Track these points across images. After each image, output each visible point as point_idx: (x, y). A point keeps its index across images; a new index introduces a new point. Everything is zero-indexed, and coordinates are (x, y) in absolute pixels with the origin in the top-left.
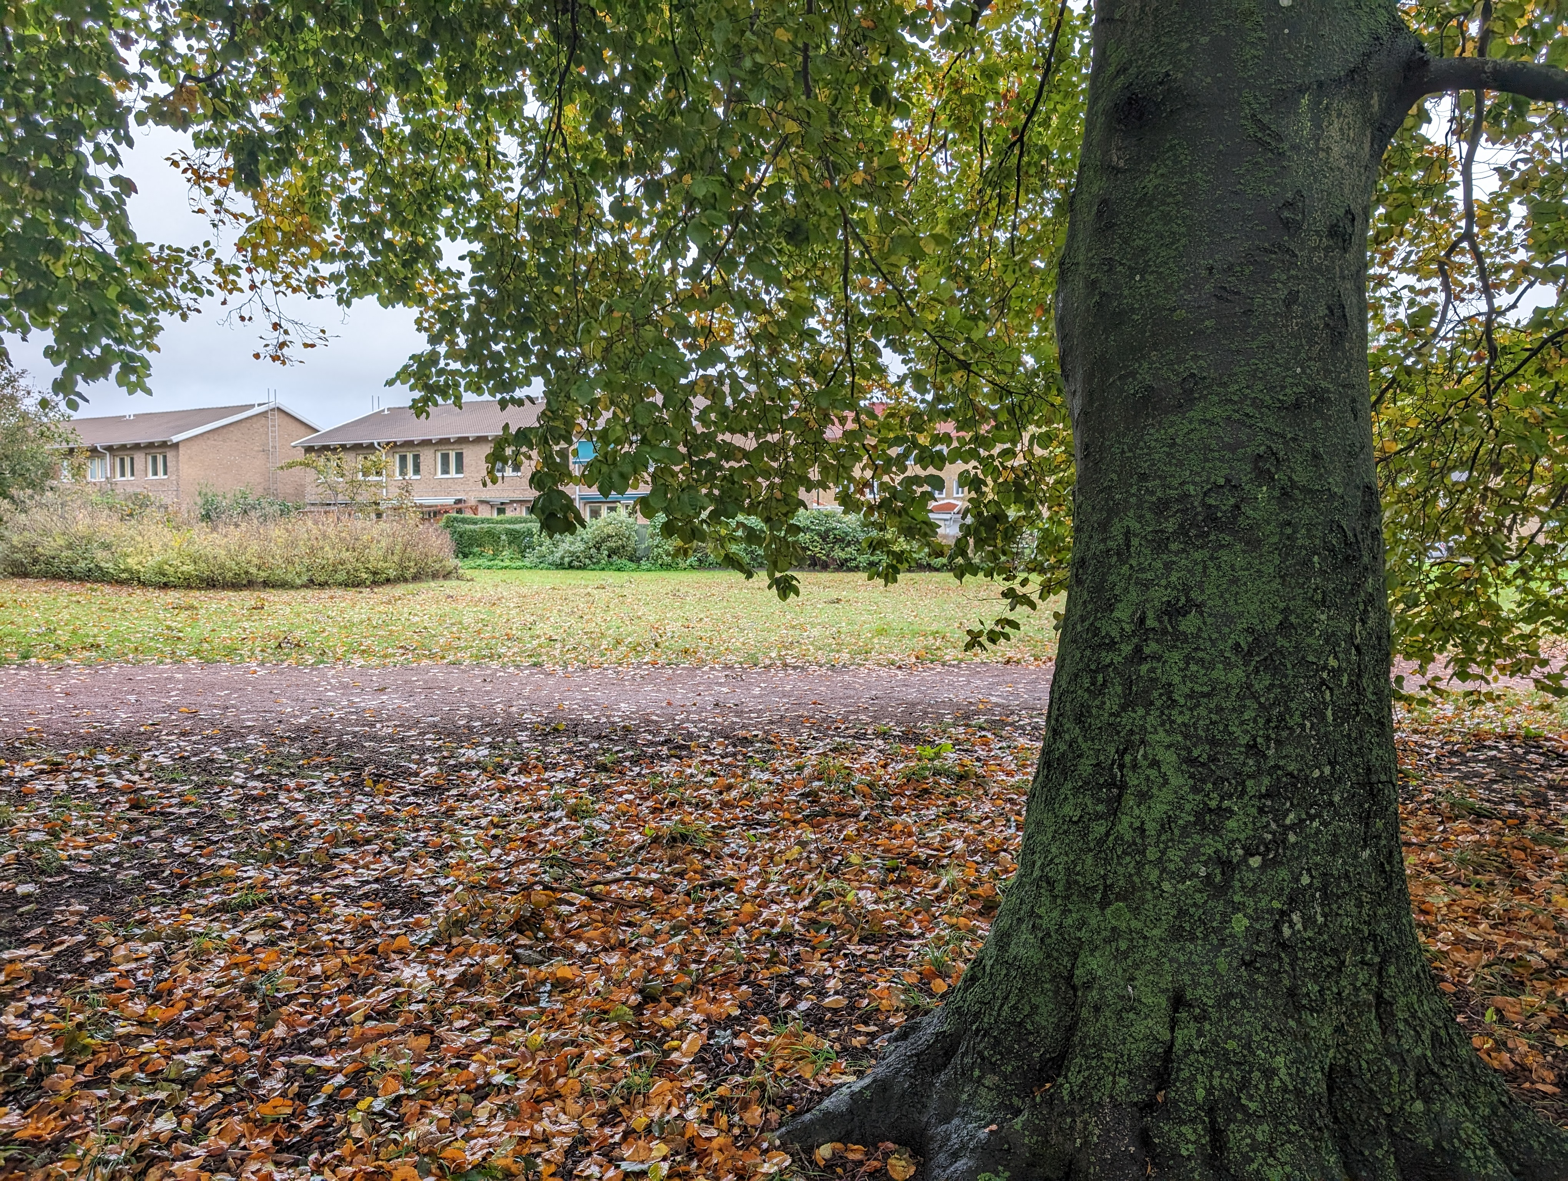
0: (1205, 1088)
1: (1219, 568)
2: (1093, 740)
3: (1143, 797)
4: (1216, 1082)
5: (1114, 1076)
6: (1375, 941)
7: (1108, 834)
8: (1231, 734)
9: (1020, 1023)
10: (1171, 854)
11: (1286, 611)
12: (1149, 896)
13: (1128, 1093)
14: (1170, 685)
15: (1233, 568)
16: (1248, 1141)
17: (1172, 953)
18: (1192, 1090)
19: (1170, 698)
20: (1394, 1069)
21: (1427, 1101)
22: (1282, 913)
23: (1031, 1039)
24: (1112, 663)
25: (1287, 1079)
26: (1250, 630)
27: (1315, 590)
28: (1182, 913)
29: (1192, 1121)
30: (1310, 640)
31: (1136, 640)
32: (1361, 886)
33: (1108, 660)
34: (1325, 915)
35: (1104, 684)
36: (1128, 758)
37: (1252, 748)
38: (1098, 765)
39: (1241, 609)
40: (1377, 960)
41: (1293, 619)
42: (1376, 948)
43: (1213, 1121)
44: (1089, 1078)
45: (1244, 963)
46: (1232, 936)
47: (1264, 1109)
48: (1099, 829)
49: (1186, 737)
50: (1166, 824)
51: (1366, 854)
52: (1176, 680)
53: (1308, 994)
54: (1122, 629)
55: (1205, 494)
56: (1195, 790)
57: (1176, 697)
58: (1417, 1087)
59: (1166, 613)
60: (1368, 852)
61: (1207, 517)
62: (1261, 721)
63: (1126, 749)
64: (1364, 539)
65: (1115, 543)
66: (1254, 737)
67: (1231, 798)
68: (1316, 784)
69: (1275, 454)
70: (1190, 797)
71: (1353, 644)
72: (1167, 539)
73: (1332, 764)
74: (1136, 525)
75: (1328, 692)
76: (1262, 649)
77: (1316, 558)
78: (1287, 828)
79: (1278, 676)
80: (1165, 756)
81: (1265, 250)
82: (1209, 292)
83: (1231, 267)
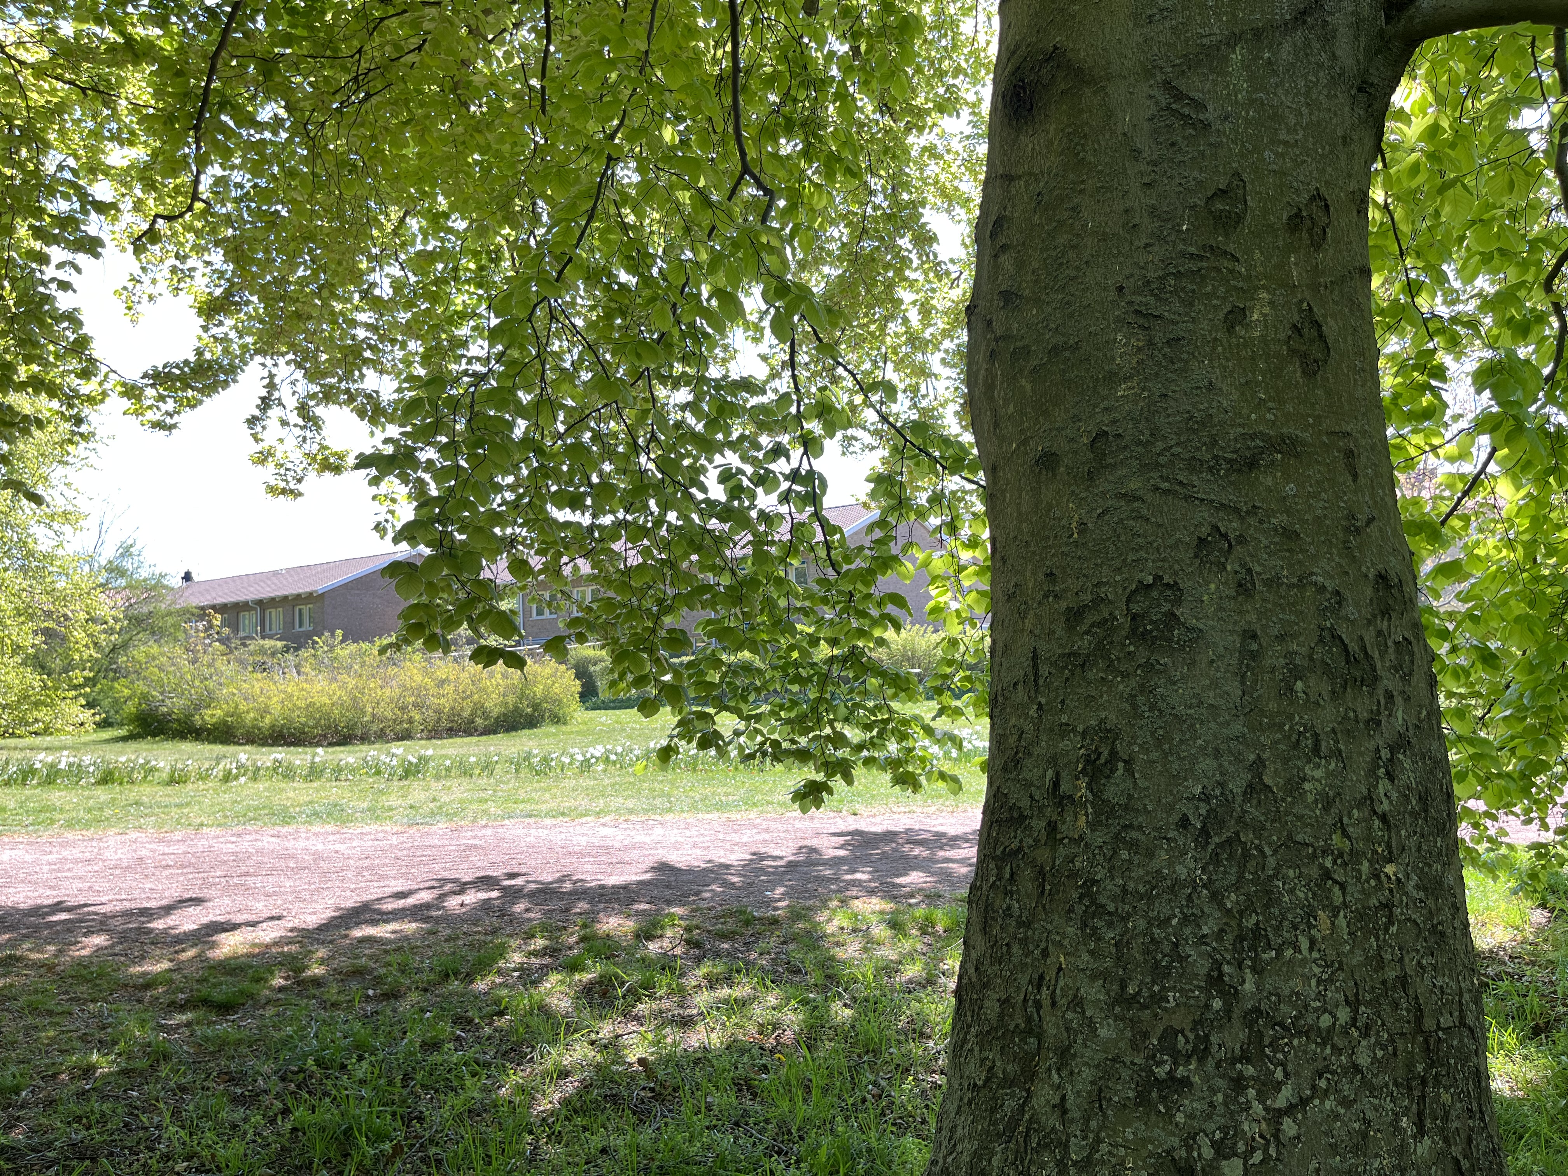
3: (1065, 1054)
11: (1258, 767)
14: (1094, 881)
24: (1021, 847)
27: (1301, 734)
31: (1048, 812)
35: (1012, 879)
36: (1045, 991)
37: (1216, 982)
38: (1007, 1000)
39: (1186, 765)
41: (1268, 777)
48: (1010, 1102)
49: (1118, 961)
50: (1097, 1100)
54: (1031, 797)
55: (1128, 600)
56: (1134, 1045)
57: (1101, 900)
59: (1083, 772)
61: (1133, 631)
62: (1229, 938)
63: (1041, 977)
64: (1383, 653)
65: (1022, 672)
66: (1217, 966)
67: (1188, 1062)
68: (1326, 1037)
69: (1225, 536)
70: (1128, 1060)
71: (1375, 813)
72: (1083, 666)
73: (1354, 1004)
74: (1043, 647)
75: (1336, 889)
76: (1222, 824)
77: (1299, 684)
78: (1280, 1113)
79: (1251, 865)
80: (1091, 991)
81: (1192, 256)
82: (1119, 319)
83: (1147, 284)
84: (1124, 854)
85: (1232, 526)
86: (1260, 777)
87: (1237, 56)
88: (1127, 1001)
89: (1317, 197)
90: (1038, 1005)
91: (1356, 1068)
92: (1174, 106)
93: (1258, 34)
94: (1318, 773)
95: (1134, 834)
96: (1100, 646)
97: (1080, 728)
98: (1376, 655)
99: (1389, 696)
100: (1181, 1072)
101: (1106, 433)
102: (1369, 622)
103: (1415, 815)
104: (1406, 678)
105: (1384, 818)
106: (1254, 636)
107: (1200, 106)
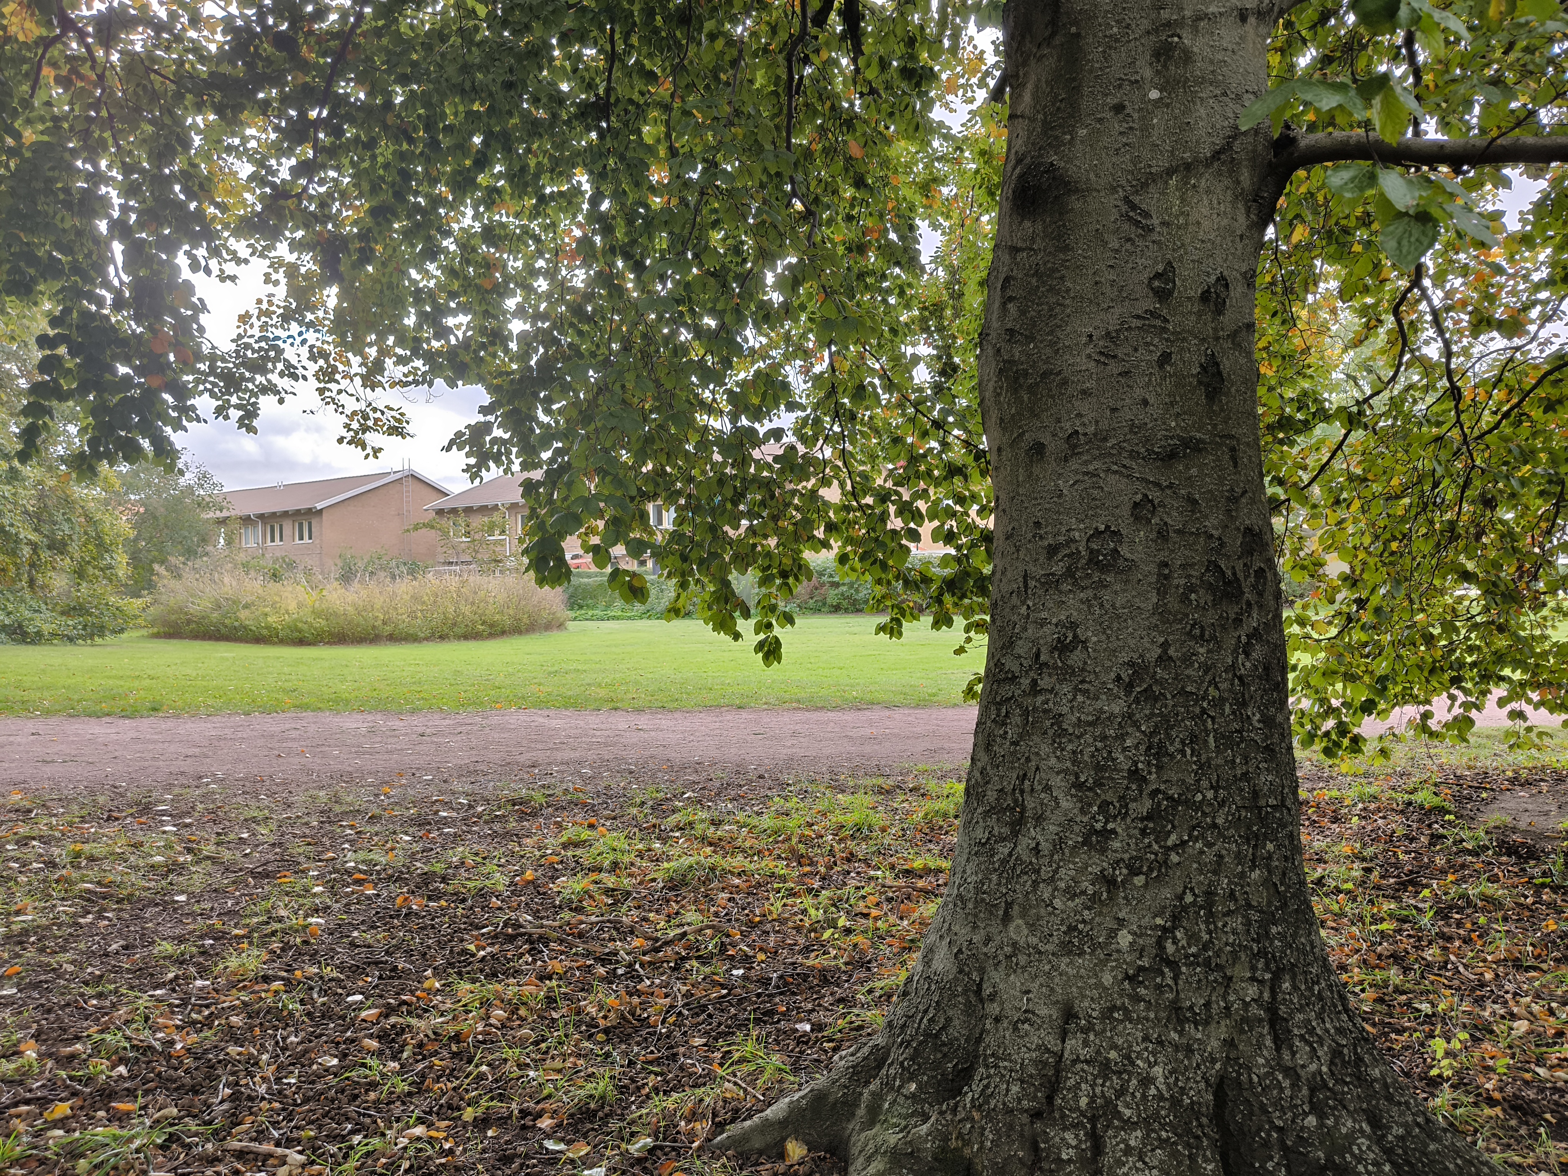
0: (1087, 1096)
1: (1102, 606)
3: (1039, 819)
4: (1098, 1090)
5: (1008, 1083)
6: (1266, 958)
7: (1010, 855)
8: (1114, 760)
9: (936, 1036)
10: (1062, 871)
11: (1165, 645)
12: (1043, 912)
13: (1019, 1100)
14: (1060, 715)
15: (1113, 606)
16: (1122, 1146)
17: (1063, 967)
18: (1076, 1098)
19: (1060, 727)
20: (1286, 1083)
21: (1322, 1117)
22: (1164, 929)
23: (945, 1049)
24: (1013, 696)
25: (1163, 1087)
26: (1131, 664)
27: (1193, 626)
28: (1071, 929)
29: (1075, 1126)
30: (1190, 672)
31: (1032, 674)
32: (1249, 906)
33: (1010, 694)
34: (1210, 932)
35: (1007, 715)
36: (1027, 782)
37: (1134, 774)
38: (1001, 790)
39: (1121, 643)
40: (1268, 976)
41: (1171, 652)
42: (1267, 964)
43: (1094, 1127)
44: (987, 1087)
45: (1127, 977)
46: (1118, 951)
47: (1139, 1115)
48: (1003, 850)
49: (1074, 762)
50: (1059, 844)
51: (1255, 875)
52: (1065, 710)
53: (1191, 1008)
54: (1021, 665)
55: (1088, 540)
56: (1082, 811)
57: (1065, 726)
58: (1311, 1102)
59: (1056, 648)
60: (1258, 872)
61: (1090, 560)
62: (1142, 748)
63: (1025, 775)
64: (1246, 577)
65: (1015, 586)
66: (1135, 763)
67: (1115, 820)
68: (1198, 807)
69: (1151, 501)
70: (1078, 819)
71: (1235, 675)
72: (1057, 582)
73: (1215, 788)
74: (1032, 569)
75: (1209, 721)
76: (1142, 680)
77: (1193, 596)
78: (1169, 849)
79: (1158, 706)
80: (1057, 781)
81: (1138, 317)
82: (1089, 356)
83: (1108, 334)
84: (1080, 698)
85: (1154, 494)
86: (1165, 651)
87: (1173, 182)
88: (1079, 786)
89: (1221, 279)
90: (1022, 792)
91: (1215, 826)
92: (1131, 214)
93: (1188, 167)
94: (1201, 650)
95: (1086, 686)
96: (1069, 569)
97: (1054, 621)
98: (1242, 579)
99: (1249, 604)
100: (1110, 826)
101: (1077, 432)
102: (1239, 558)
103: (1260, 678)
104: (1260, 594)
105: (1240, 678)
106: (1166, 565)
107: (1147, 215)
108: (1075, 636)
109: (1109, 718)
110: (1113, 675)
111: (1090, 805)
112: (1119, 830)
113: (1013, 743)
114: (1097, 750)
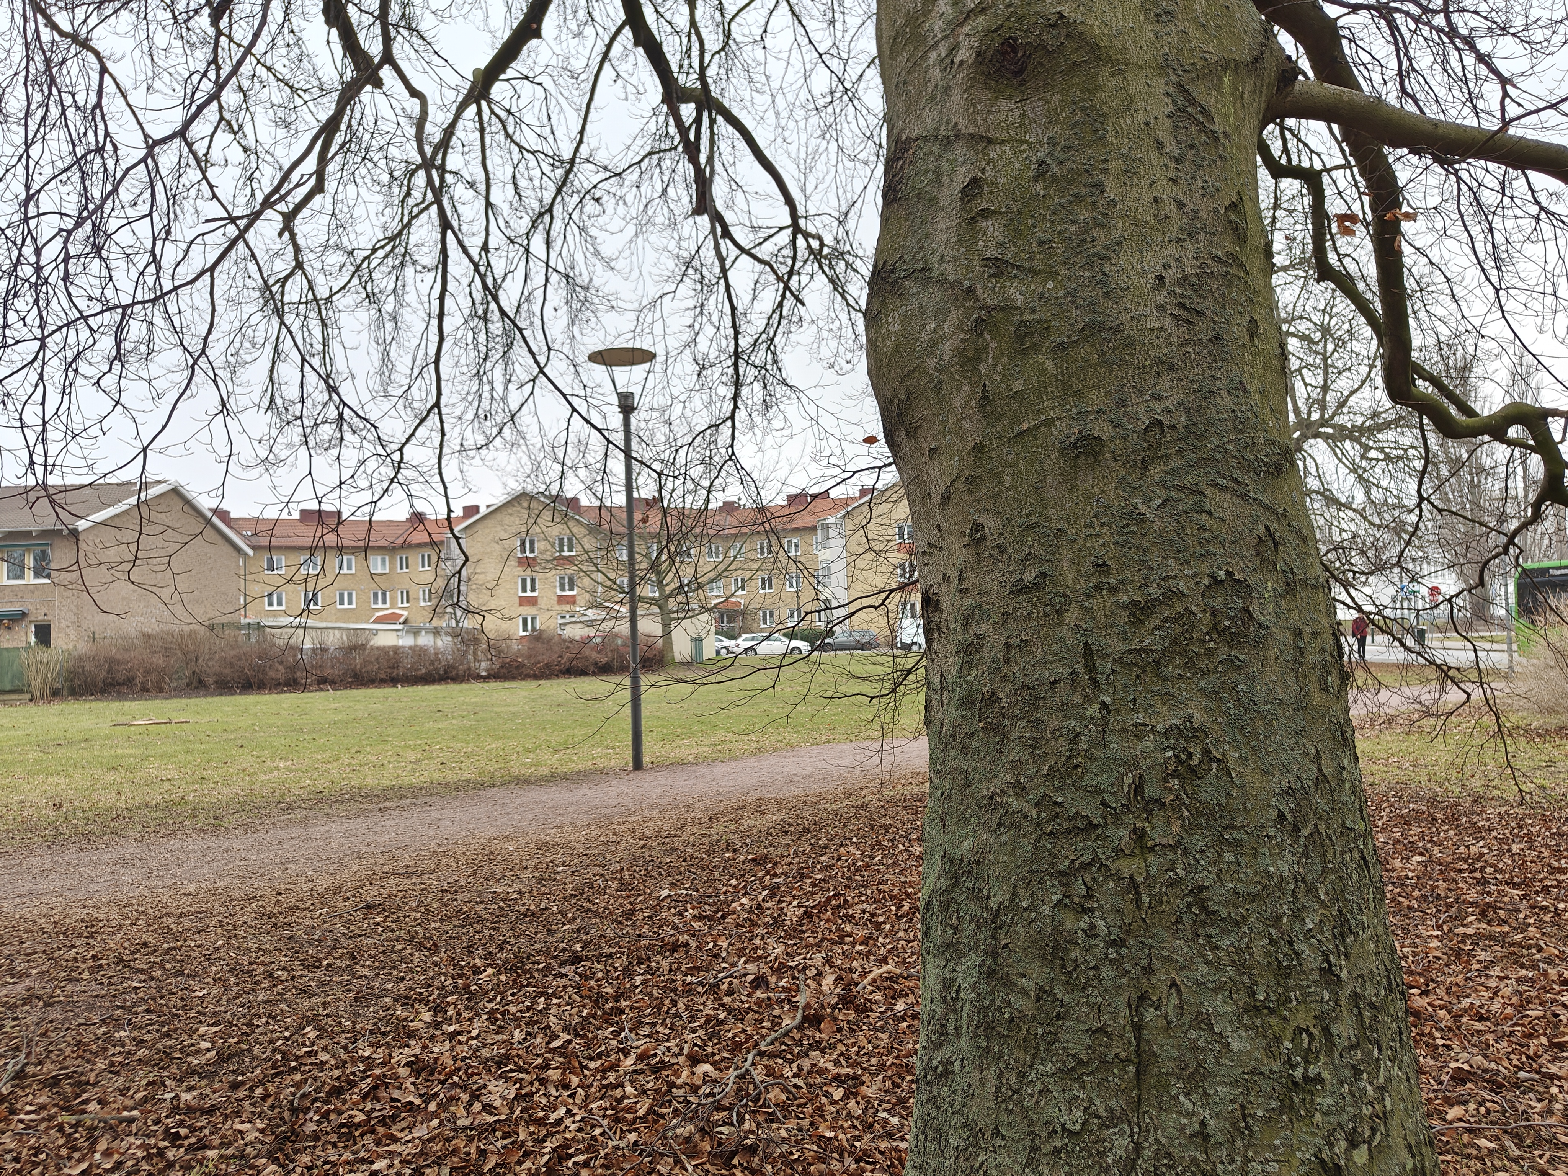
2: (1084, 989)
14: (1202, 888)
19: (1205, 909)
24: (1096, 858)
26: (1289, 792)
30: (1344, 798)
31: (1130, 819)
33: (1088, 856)
35: (1088, 895)
36: (1150, 1014)
38: (1102, 1030)
39: (1271, 760)
49: (1241, 967)
50: (1240, 1119)
52: (1207, 878)
54: (1104, 804)
55: (1203, 595)
56: (1268, 1053)
57: (1211, 907)
61: (1215, 626)
62: (1328, 929)
66: (1326, 956)
67: (1317, 1059)
69: (1271, 535)
70: (1263, 1069)
72: (1157, 663)
74: (1100, 642)
76: (1305, 817)
79: (1329, 854)
80: (1217, 1004)
81: (1217, 259)
82: (1161, 308)
83: (1185, 278)
84: (1229, 857)
85: (1275, 527)
86: (1320, 768)
87: (1227, 81)
88: (1255, 1009)
92: (1189, 110)
95: (1236, 835)
96: (1175, 640)
97: (1160, 727)
100: (1313, 1071)
101: (1160, 423)
107: (1210, 117)
108: (1206, 753)
109: (1280, 887)
110: (1274, 814)
111: (1278, 1039)
112: (1326, 1075)
113: (1113, 943)
114: (1271, 941)
